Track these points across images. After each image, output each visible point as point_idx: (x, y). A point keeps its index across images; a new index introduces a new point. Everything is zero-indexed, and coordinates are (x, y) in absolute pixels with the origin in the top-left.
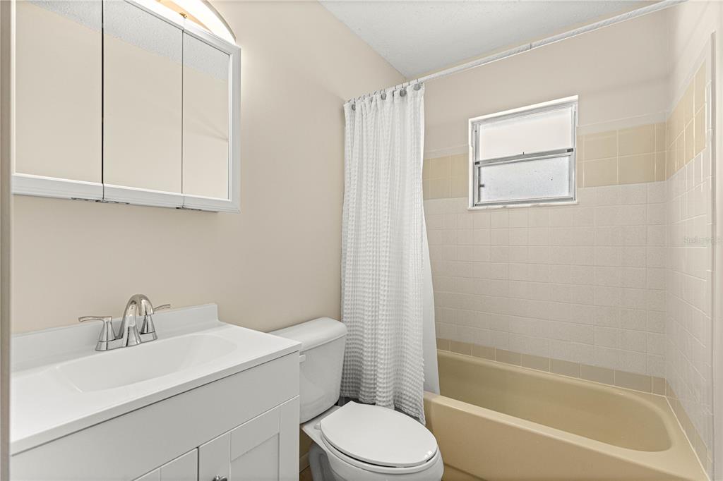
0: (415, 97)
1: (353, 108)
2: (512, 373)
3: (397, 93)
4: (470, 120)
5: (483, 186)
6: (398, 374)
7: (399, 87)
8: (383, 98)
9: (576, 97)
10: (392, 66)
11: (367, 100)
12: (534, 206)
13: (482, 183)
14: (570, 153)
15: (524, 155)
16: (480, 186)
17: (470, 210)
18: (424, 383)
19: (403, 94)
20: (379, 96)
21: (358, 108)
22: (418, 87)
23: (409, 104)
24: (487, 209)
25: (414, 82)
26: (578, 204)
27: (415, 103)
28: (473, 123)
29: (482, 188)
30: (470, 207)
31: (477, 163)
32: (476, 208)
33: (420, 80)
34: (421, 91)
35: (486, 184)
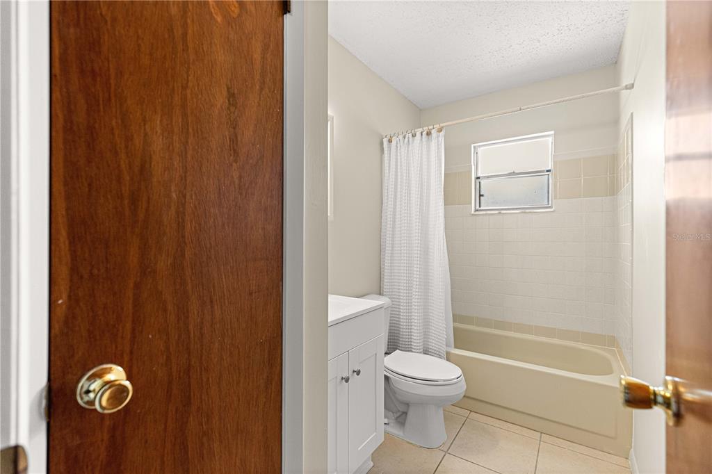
0: (438, 137)
1: (390, 141)
2: (507, 337)
3: (424, 133)
4: (473, 145)
5: (482, 195)
6: (426, 334)
7: (425, 128)
8: (414, 136)
9: (552, 132)
10: (415, 105)
11: (401, 137)
12: (522, 212)
13: (482, 193)
14: (548, 173)
15: (514, 173)
16: (481, 196)
17: (473, 215)
18: (446, 339)
19: (429, 134)
20: (410, 135)
21: (394, 142)
22: (440, 130)
23: (433, 141)
24: (486, 214)
25: (437, 126)
26: (554, 211)
27: (438, 141)
28: (474, 147)
29: (482, 198)
30: (473, 212)
31: (478, 178)
32: (477, 213)
33: (442, 125)
34: (442, 133)
35: (485, 195)
